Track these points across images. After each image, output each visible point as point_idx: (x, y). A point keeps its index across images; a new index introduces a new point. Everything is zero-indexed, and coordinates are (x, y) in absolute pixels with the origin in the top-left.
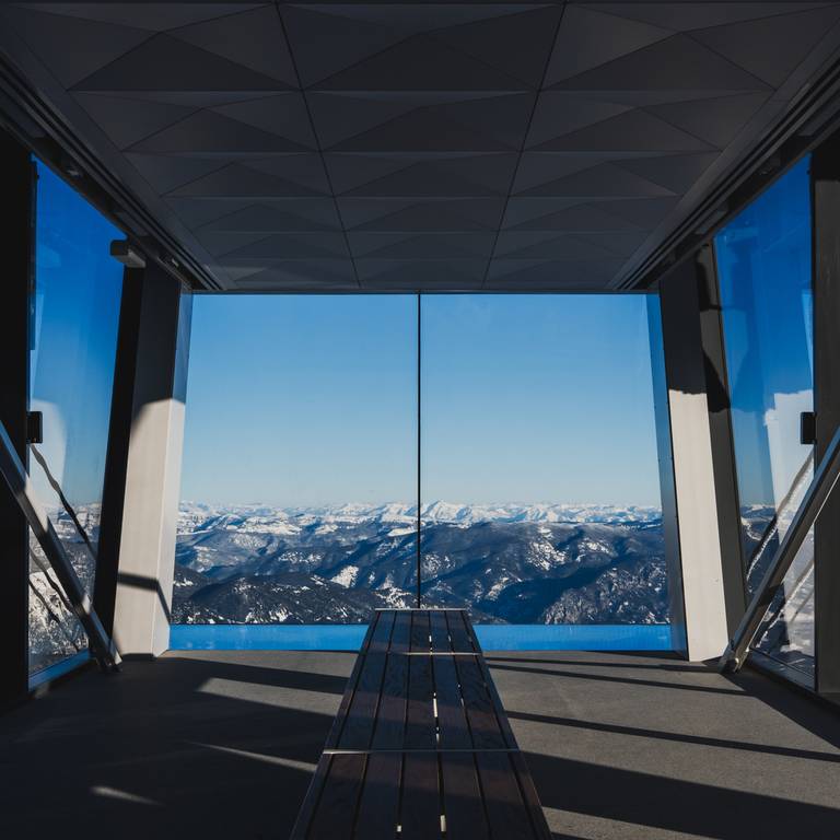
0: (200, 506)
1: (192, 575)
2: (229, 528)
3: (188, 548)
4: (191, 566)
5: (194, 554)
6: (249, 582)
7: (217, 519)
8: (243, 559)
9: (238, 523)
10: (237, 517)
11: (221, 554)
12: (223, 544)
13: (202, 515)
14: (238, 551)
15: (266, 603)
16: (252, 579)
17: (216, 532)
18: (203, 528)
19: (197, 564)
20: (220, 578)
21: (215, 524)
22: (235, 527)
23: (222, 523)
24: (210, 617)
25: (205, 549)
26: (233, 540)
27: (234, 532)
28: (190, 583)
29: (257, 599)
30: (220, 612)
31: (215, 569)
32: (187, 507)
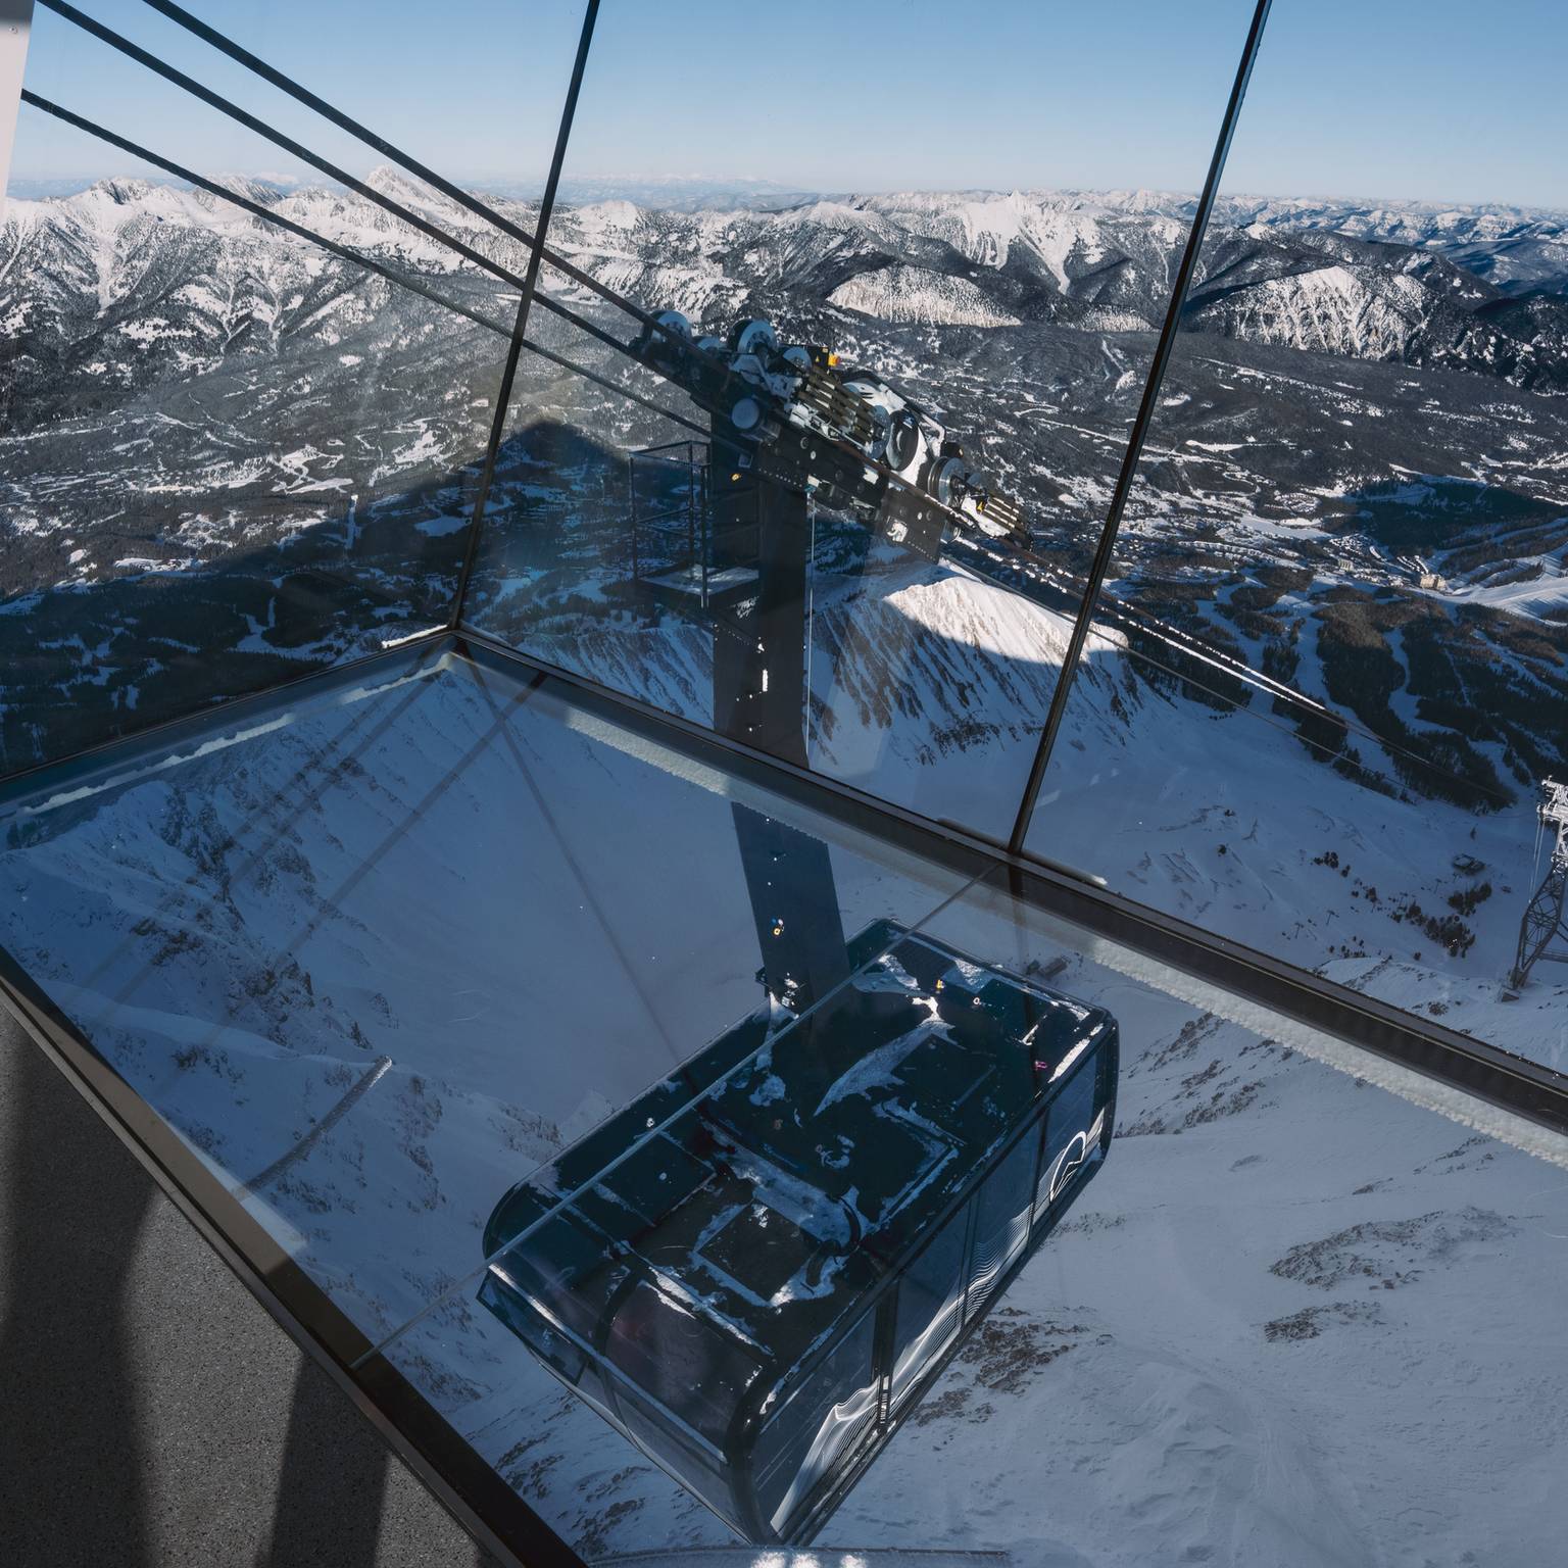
0: (1512, 209)
1: (1483, 286)
2: (1541, 237)
3: (1488, 257)
4: (1484, 277)
5: (1491, 264)
6: (1546, 300)
7: (1529, 226)
8: (1548, 275)
9: (1553, 232)
10: (1554, 225)
11: (1523, 266)
12: (1527, 256)
13: (1513, 220)
14: (1545, 264)
15: (1561, 326)
16: (1551, 298)
17: (1523, 240)
18: (1510, 234)
19: (1492, 276)
20: (1514, 293)
21: (1525, 231)
22: (1548, 237)
23: (1533, 231)
24: (1492, 334)
25: (1506, 259)
26: (1542, 251)
27: (1545, 242)
28: (1478, 295)
29: (1552, 321)
30: (1505, 330)
31: (1510, 283)
32: (1498, 210)
